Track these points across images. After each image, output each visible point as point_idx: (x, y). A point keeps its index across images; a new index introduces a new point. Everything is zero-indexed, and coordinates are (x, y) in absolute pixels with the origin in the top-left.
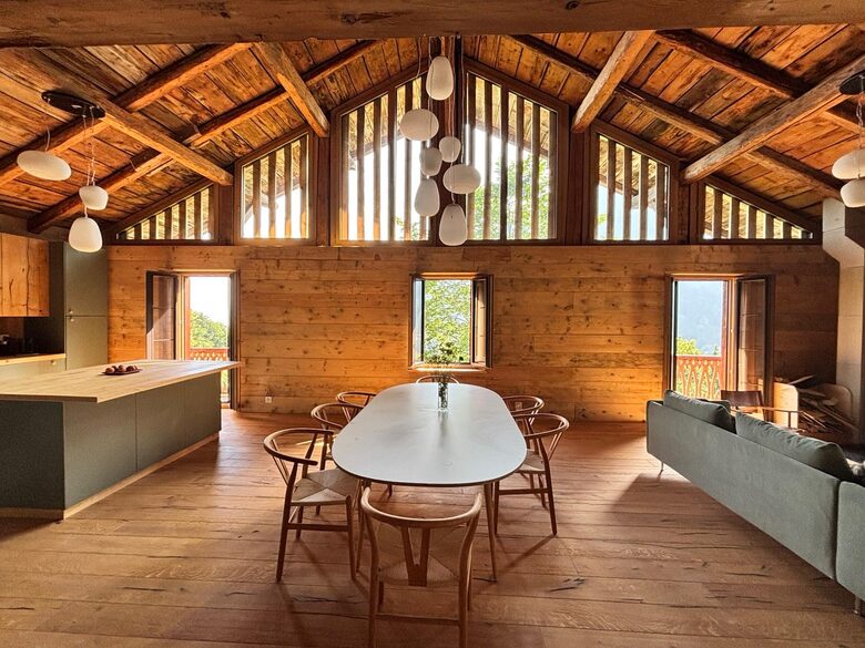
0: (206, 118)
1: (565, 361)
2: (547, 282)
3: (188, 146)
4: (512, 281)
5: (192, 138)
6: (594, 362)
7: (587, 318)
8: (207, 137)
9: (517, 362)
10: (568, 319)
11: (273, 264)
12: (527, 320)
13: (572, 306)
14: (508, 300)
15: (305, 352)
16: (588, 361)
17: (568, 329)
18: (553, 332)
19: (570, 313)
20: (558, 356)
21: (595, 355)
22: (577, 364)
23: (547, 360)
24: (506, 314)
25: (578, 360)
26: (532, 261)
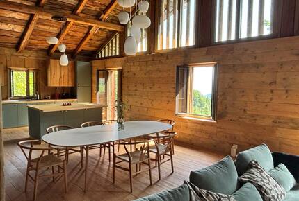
0: (104, 8)
1: (268, 122)
2: (257, 66)
3: (101, 20)
4: (234, 66)
5: (102, 17)
6: (291, 125)
7: (287, 91)
8: (106, 15)
9: (236, 119)
10: (272, 91)
11: (132, 64)
12: (243, 92)
13: (275, 82)
14: (231, 78)
15: (141, 104)
16: (285, 123)
17: (271, 99)
18: (261, 101)
19: (273, 87)
20: (264, 118)
21: (292, 119)
22: (277, 125)
23: (255, 119)
24: (230, 87)
25: (278, 122)
26: (248, 52)
